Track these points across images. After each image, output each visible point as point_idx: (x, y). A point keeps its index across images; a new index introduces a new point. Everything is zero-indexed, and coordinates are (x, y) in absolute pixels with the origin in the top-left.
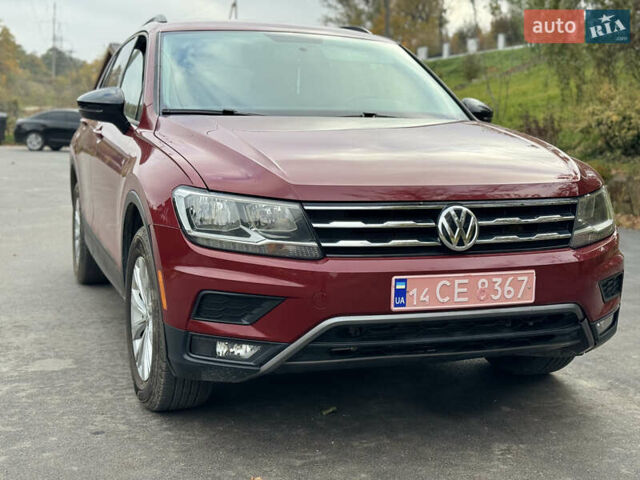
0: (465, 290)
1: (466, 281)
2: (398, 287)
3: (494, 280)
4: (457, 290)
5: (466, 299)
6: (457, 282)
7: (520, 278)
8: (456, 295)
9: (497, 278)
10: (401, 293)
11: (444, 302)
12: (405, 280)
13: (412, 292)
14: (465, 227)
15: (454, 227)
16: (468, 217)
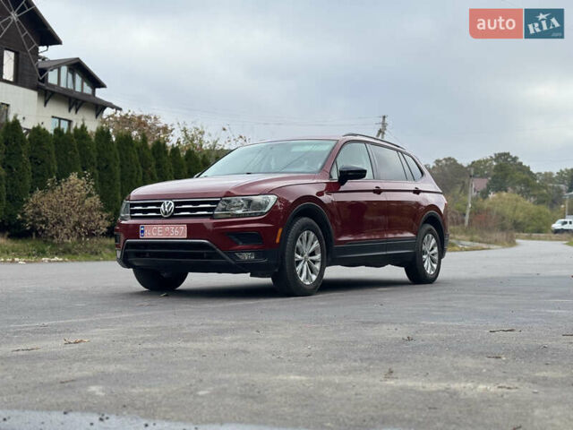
1: (162, 228)
2: (142, 229)
3: (171, 228)
4: (159, 231)
7: (180, 228)
11: (154, 235)
12: (144, 227)
14: (168, 208)
15: (165, 208)
16: (171, 204)
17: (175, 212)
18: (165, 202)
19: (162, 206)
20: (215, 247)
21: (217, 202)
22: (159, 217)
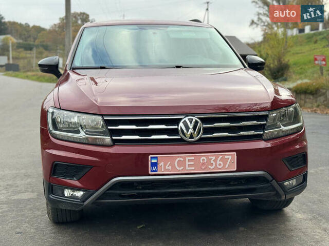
0: (193, 163)
1: (193, 158)
2: (152, 161)
3: (210, 158)
4: (187, 163)
5: (193, 168)
6: (187, 159)
7: (226, 157)
8: (187, 166)
9: (212, 157)
10: (154, 165)
11: (180, 169)
12: (157, 158)
13: (161, 164)
14: (194, 128)
15: (188, 128)
16: (196, 122)
17: (204, 134)
18: (186, 119)
19: (181, 124)
20: (270, 178)
21: (265, 117)
22: (178, 141)
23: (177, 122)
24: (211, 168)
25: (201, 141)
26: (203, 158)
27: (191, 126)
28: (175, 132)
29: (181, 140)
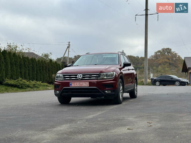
3: (83, 83)
5: (79, 85)
6: (78, 83)
7: (86, 83)
10: (71, 84)
11: (76, 86)
13: (72, 84)
14: (80, 77)
15: (79, 77)
16: (81, 75)
17: (83, 78)
18: (79, 75)
19: (78, 76)
20: (99, 89)
22: (77, 80)
23: (77, 75)
24: (83, 86)
25: (82, 79)
26: (81, 83)
27: (80, 76)
28: (76, 78)
29: (78, 79)
